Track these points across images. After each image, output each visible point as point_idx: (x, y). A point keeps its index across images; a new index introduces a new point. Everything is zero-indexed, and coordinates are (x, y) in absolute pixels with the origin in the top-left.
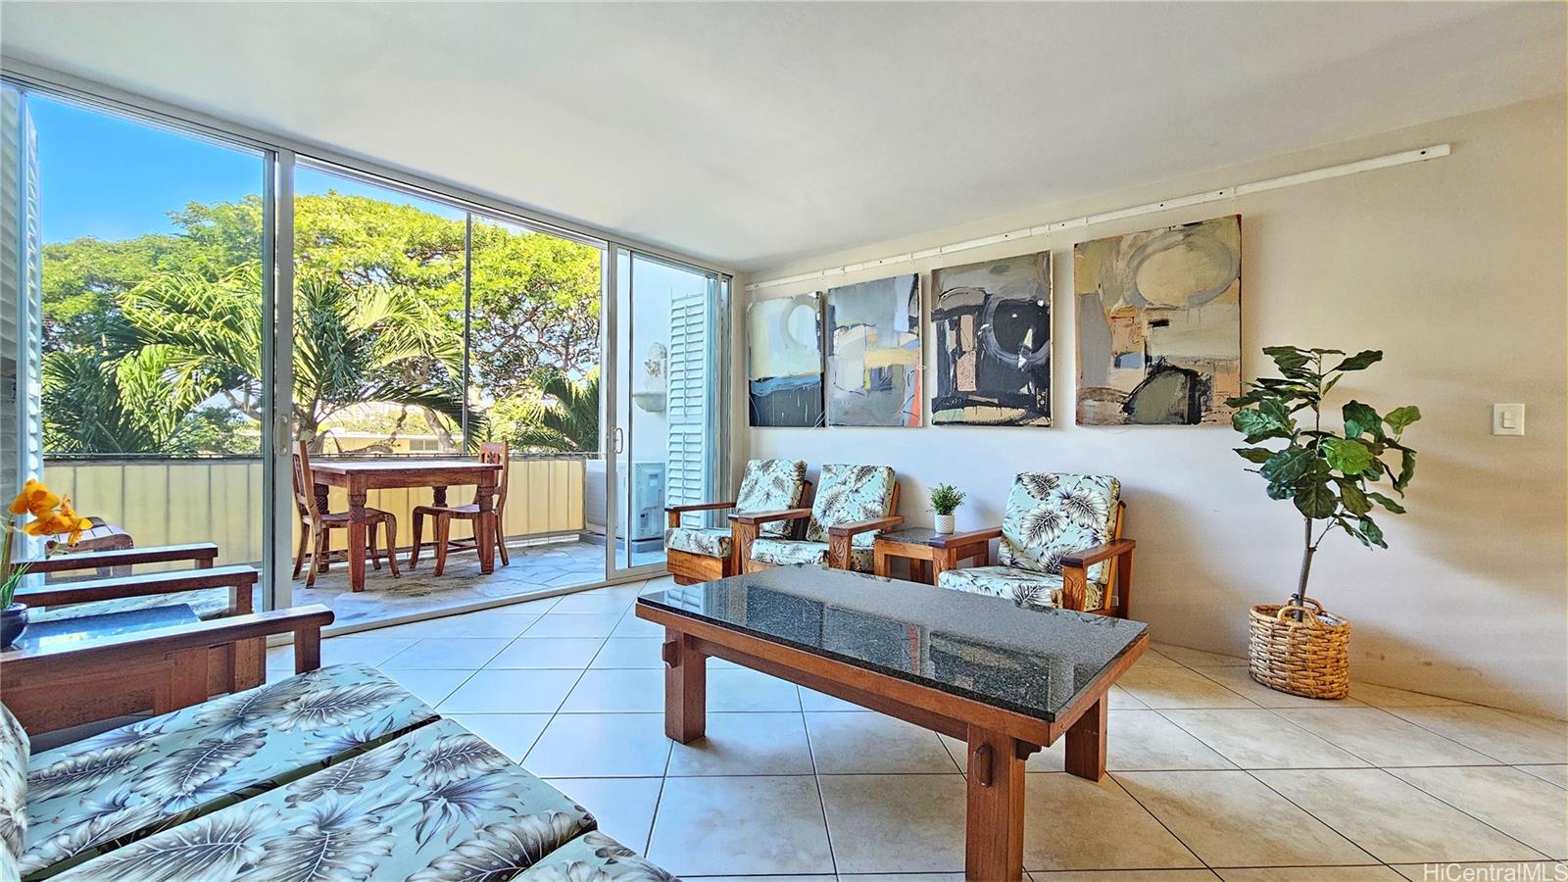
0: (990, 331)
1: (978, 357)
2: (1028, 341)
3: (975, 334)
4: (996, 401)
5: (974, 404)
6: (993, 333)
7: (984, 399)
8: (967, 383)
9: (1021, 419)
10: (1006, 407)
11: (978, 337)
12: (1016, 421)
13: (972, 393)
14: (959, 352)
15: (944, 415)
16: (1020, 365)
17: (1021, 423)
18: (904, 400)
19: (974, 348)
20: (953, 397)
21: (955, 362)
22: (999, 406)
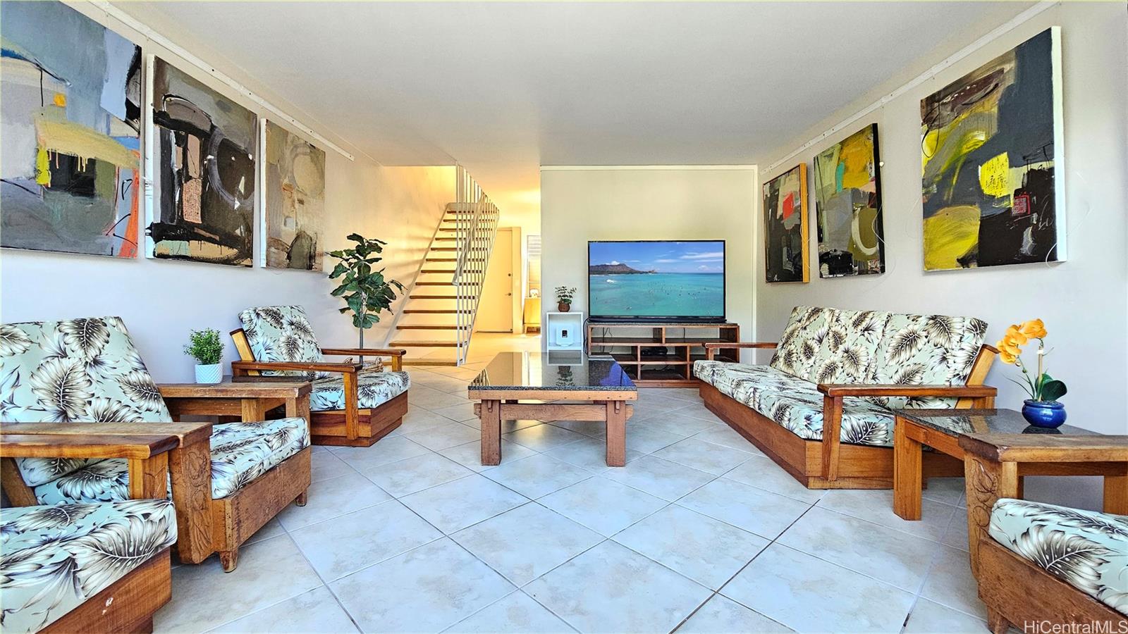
0: (214, 164)
1: (204, 187)
2: (241, 187)
3: (201, 161)
4: (217, 238)
5: (199, 238)
6: (216, 166)
7: (208, 235)
8: (192, 214)
9: (236, 258)
10: (225, 245)
11: (204, 166)
12: (233, 260)
13: (197, 225)
14: (184, 175)
15: (168, 246)
16: (236, 207)
17: (235, 262)
18: (113, 217)
19: (200, 175)
20: (177, 227)
21: (181, 185)
22: (220, 243)
